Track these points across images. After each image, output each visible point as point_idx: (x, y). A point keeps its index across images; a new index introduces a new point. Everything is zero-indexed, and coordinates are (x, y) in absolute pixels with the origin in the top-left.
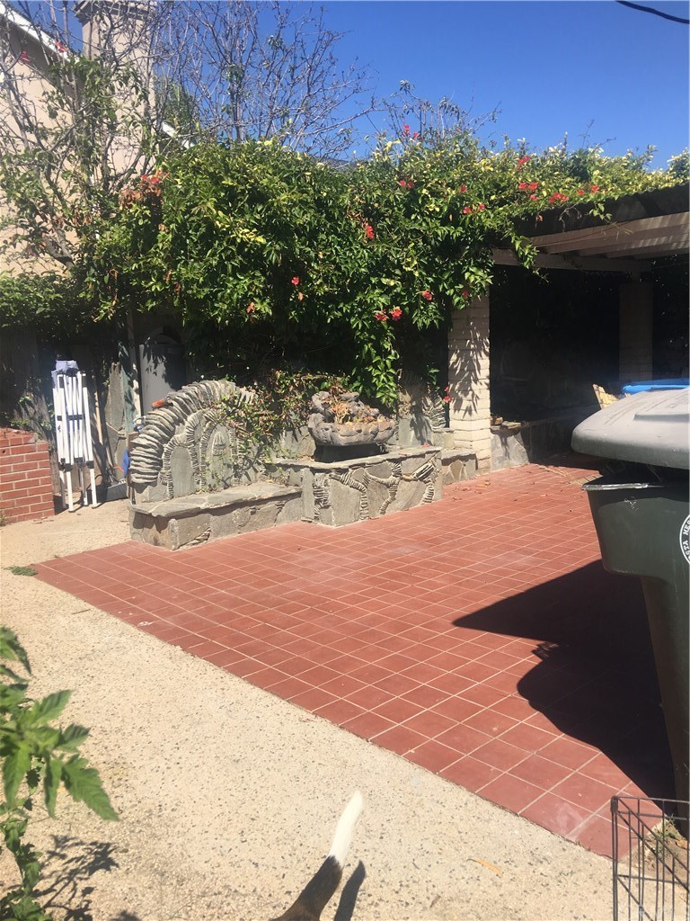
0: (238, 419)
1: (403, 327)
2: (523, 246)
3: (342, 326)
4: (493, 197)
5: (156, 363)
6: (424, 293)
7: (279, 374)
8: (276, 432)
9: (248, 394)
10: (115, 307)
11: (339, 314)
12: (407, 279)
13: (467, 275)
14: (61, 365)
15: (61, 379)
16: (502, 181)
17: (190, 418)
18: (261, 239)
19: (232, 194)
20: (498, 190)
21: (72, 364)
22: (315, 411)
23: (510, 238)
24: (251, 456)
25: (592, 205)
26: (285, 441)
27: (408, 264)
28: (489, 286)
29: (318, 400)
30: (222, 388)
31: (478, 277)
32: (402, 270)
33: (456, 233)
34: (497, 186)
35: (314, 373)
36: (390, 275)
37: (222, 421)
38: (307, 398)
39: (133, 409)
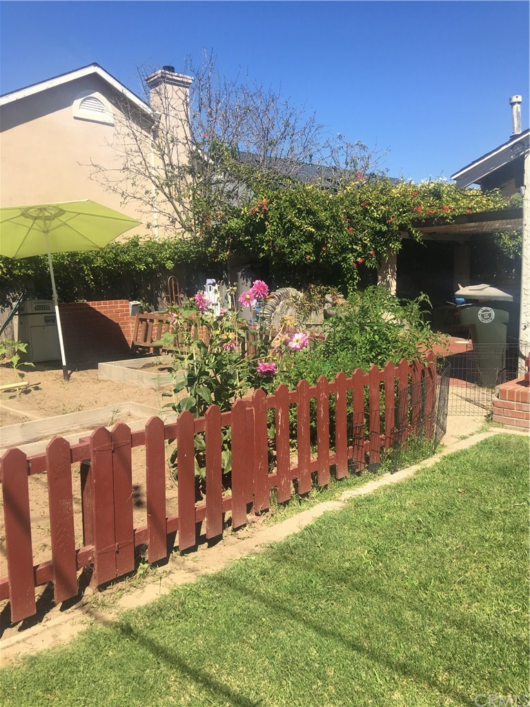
0: (297, 305)
1: (361, 267)
2: (416, 232)
3: (338, 265)
4: (401, 210)
5: (247, 281)
6: (371, 252)
7: (313, 286)
8: (310, 310)
9: (301, 295)
10: (228, 255)
11: (336, 261)
12: (364, 246)
13: (390, 245)
14: (209, 281)
15: (210, 287)
16: (404, 202)
17: (281, 303)
18: (313, 230)
19: (300, 212)
20: (404, 207)
21: (214, 280)
22: (327, 302)
23: (410, 229)
24: (301, 321)
25: (447, 218)
26: (313, 314)
27: (365, 240)
28: (400, 249)
29: (328, 297)
30: (292, 291)
31: (396, 246)
32: (362, 242)
33: (385, 228)
34: (402, 205)
35: (325, 286)
36: (356, 244)
37: (292, 305)
38: (323, 296)
39: (228, 303)
